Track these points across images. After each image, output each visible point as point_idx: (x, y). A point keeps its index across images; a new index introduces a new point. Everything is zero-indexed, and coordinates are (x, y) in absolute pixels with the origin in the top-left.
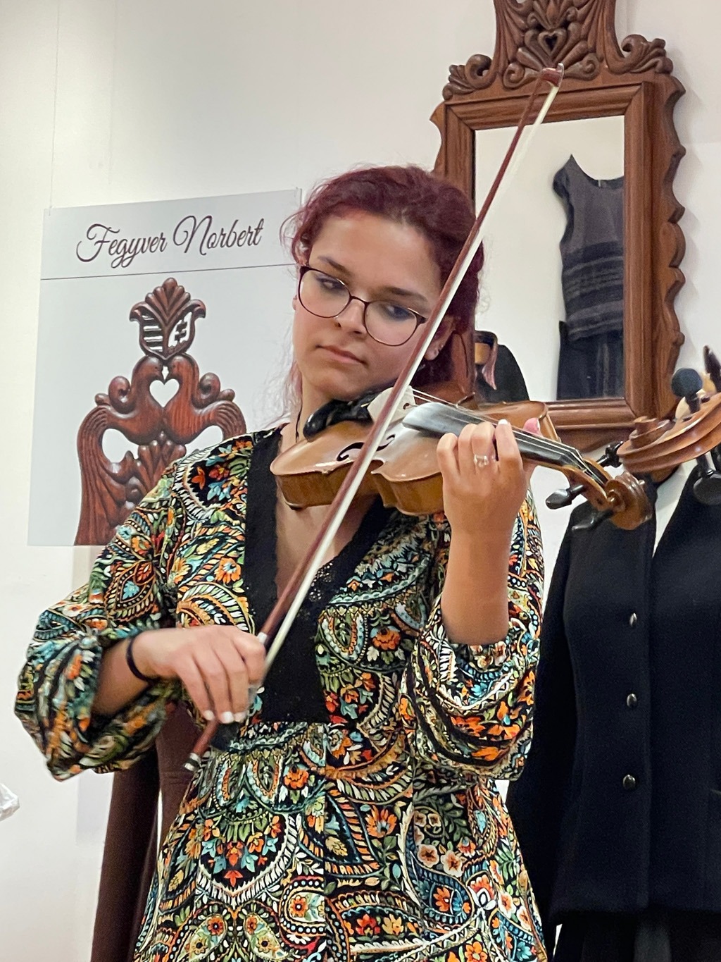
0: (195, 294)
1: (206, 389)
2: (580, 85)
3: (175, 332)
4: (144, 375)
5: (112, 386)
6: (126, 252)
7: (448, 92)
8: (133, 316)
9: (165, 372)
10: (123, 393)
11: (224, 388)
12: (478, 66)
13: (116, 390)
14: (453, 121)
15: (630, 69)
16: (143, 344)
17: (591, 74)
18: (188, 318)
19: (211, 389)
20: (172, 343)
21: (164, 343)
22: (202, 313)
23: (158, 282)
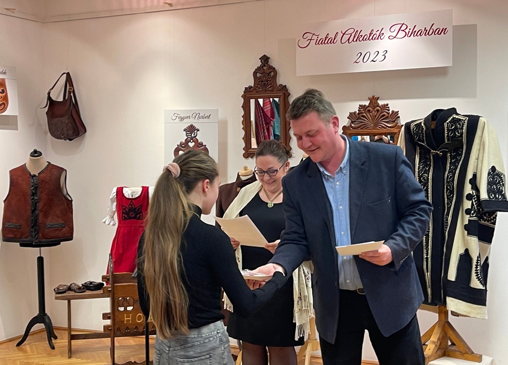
0: (197, 127)
1: (200, 144)
2: (271, 92)
3: (193, 134)
4: (187, 141)
5: (181, 143)
6: (182, 119)
7: (245, 92)
8: (184, 131)
9: (192, 141)
10: (183, 144)
11: (204, 144)
12: (250, 87)
13: (181, 144)
14: (246, 98)
15: (280, 90)
16: (187, 136)
17: (273, 91)
18: (196, 131)
19: (201, 144)
20: (193, 136)
21: (191, 136)
22: (199, 130)
23: (189, 124)
